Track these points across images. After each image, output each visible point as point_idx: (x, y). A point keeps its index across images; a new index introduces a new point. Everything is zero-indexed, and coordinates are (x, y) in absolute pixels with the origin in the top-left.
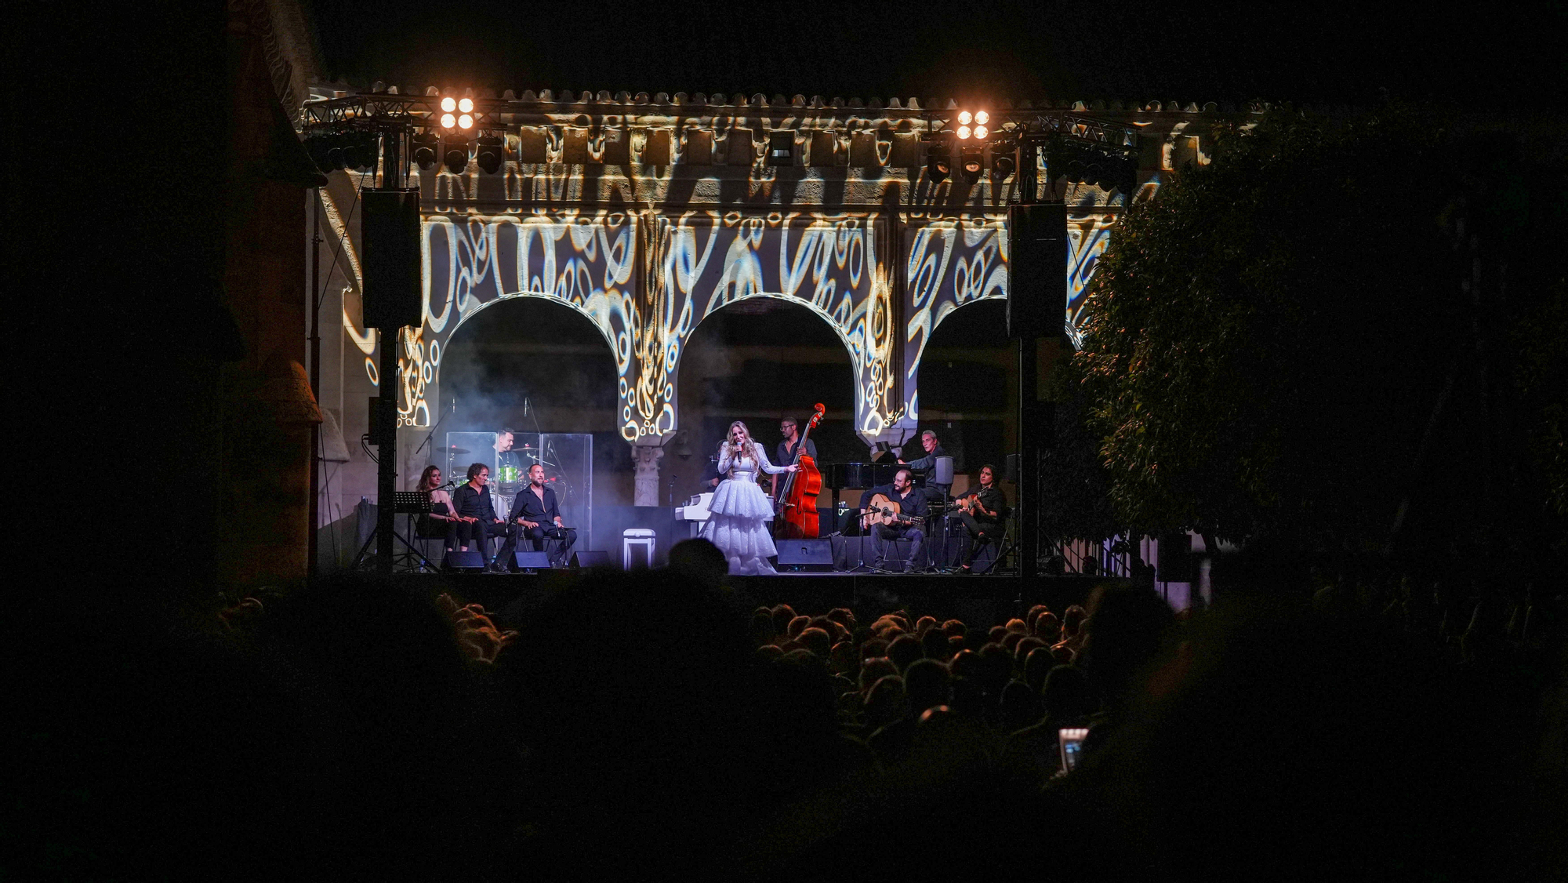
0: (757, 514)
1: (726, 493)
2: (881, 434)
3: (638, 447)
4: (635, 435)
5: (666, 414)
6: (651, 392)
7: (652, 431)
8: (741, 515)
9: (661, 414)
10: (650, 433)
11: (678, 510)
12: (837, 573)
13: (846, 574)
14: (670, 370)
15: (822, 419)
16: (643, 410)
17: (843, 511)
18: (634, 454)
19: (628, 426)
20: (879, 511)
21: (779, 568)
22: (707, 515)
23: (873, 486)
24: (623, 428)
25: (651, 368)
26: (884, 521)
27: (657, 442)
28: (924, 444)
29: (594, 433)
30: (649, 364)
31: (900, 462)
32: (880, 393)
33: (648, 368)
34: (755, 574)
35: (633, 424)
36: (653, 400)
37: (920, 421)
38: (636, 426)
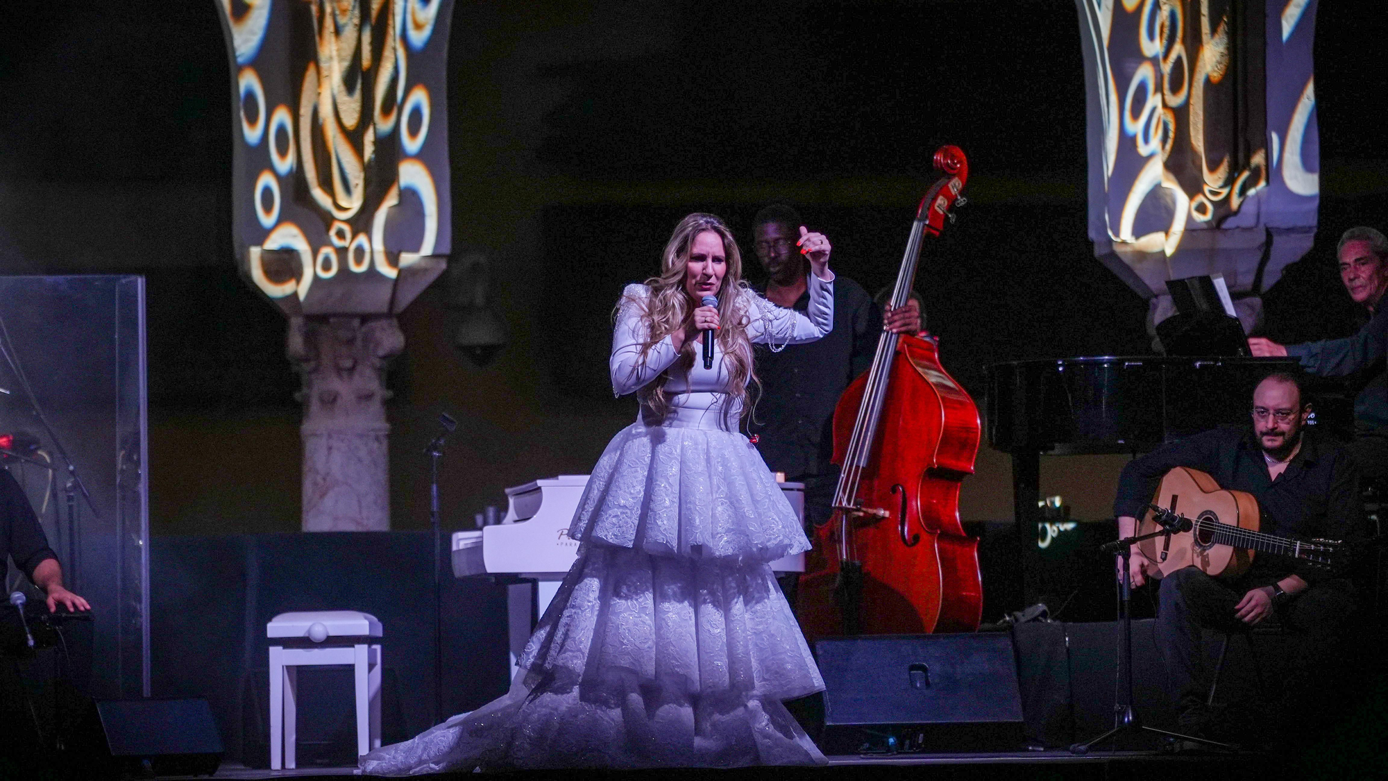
0: (757, 541)
1: (642, 474)
2: (1181, 250)
3: (310, 318)
4: (297, 274)
5: (410, 198)
6: (350, 120)
7: (359, 261)
8: (698, 549)
9: (391, 200)
10: (355, 268)
11: (462, 540)
12: (1037, 755)
13: (1075, 758)
14: (419, 38)
15: (962, 201)
16: (327, 185)
17: (1052, 530)
18: (296, 343)
19: (274, 242)
20: (1186, 525)
21: (828, 740)
22: (565, 556)
23: (1161, 439)
24: (255, 252)
25: (350, 33)
26: (1206, 562)
27: (378, 299)
28: (1346, 276)
29: (151, 274)
30: (342, 20)
31: (1262, 347)
32: (1176, 101)
33: (338, 31)
34: (744, 762)
35: (288, 237)
36: (358, 148)
37: (1328, 200)
38: (301, 244)
